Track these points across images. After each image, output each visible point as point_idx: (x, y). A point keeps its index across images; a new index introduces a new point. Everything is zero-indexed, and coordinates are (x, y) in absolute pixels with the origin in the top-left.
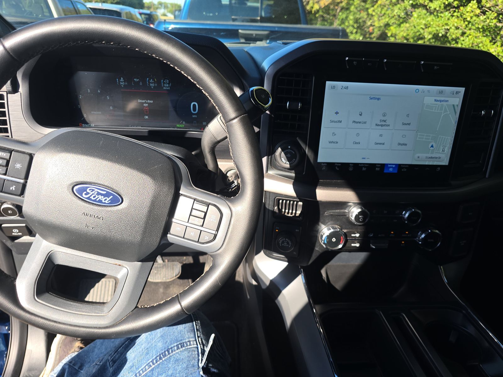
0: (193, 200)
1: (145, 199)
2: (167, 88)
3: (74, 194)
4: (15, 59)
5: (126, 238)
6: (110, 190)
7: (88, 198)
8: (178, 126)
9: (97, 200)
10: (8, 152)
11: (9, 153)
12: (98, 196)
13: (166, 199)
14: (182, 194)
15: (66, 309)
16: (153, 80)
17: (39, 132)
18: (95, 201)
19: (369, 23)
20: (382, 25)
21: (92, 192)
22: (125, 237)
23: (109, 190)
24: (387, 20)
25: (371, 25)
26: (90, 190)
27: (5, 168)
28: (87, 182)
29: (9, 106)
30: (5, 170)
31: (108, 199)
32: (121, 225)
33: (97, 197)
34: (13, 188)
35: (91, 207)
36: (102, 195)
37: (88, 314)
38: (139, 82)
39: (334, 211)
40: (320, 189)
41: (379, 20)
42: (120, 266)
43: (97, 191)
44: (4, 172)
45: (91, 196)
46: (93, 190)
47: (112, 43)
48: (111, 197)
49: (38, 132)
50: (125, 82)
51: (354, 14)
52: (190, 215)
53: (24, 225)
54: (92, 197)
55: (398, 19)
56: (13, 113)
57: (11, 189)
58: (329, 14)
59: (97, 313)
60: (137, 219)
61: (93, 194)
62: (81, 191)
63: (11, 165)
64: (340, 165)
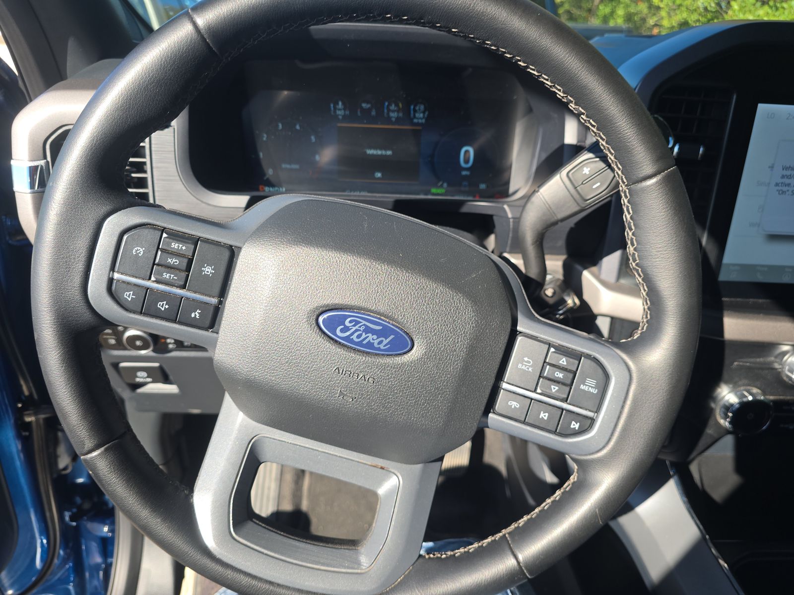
0: (547, 346)
1: (458, 342)
2: (420, 121)
3: (320, 329)
4: (214, 51)
5: (416, 420)
6: (389, 323)
7: (347, 339)
8: (434, 190)
9: (364, 342)
10: (190, 242)
11: (192, 244)
12: (367, 335)
13: (495, 342)
14: (520, 333)
15: (290, 557)
16: (397, 105)
17: (204, 201)
18: (360, 344)
19: (651, 22)
20: (675, 24)
21: (353, 326)
22: (414, 419)
23: (387, 322)
24: (685, 15)
25: (656, 25)
26: (350, 322)
27: (184, 274)
28: (345, 305)
29: (153, 153)
30: (184, 279)
31: (385, 342)
32: (408, 395)
33: (364, 336)
34: (196, 314)
35: (352, 357)
36: (374, 332)
37: (332, 569)
38: (369, 110)
39: (752, 360)
40: (729, 316)
41: (670, 16)
42: (384, 471)
43: (364, 325)
44: (182, 283)
45: (352, 334)
46: (357, 323)
47: (406, 18)
48: (392, 337)
49: (202, 202)
50: (345, 109)
51: (627, 6)
52: (540, 377)
53: (156, 365)
54: (354, 337)
55: (703, 14)
56: (160, 165)
57: (193, 315)
58: (580, 7)
59: (348, 568)
60: (440, 383)
61: (356, 331)
62: (332, 324)
63: (194, 268)
64: (766, 269)
